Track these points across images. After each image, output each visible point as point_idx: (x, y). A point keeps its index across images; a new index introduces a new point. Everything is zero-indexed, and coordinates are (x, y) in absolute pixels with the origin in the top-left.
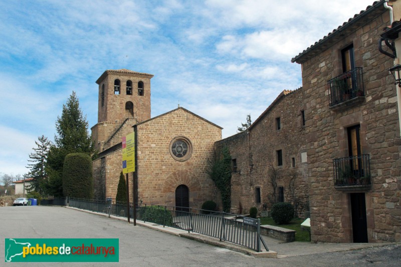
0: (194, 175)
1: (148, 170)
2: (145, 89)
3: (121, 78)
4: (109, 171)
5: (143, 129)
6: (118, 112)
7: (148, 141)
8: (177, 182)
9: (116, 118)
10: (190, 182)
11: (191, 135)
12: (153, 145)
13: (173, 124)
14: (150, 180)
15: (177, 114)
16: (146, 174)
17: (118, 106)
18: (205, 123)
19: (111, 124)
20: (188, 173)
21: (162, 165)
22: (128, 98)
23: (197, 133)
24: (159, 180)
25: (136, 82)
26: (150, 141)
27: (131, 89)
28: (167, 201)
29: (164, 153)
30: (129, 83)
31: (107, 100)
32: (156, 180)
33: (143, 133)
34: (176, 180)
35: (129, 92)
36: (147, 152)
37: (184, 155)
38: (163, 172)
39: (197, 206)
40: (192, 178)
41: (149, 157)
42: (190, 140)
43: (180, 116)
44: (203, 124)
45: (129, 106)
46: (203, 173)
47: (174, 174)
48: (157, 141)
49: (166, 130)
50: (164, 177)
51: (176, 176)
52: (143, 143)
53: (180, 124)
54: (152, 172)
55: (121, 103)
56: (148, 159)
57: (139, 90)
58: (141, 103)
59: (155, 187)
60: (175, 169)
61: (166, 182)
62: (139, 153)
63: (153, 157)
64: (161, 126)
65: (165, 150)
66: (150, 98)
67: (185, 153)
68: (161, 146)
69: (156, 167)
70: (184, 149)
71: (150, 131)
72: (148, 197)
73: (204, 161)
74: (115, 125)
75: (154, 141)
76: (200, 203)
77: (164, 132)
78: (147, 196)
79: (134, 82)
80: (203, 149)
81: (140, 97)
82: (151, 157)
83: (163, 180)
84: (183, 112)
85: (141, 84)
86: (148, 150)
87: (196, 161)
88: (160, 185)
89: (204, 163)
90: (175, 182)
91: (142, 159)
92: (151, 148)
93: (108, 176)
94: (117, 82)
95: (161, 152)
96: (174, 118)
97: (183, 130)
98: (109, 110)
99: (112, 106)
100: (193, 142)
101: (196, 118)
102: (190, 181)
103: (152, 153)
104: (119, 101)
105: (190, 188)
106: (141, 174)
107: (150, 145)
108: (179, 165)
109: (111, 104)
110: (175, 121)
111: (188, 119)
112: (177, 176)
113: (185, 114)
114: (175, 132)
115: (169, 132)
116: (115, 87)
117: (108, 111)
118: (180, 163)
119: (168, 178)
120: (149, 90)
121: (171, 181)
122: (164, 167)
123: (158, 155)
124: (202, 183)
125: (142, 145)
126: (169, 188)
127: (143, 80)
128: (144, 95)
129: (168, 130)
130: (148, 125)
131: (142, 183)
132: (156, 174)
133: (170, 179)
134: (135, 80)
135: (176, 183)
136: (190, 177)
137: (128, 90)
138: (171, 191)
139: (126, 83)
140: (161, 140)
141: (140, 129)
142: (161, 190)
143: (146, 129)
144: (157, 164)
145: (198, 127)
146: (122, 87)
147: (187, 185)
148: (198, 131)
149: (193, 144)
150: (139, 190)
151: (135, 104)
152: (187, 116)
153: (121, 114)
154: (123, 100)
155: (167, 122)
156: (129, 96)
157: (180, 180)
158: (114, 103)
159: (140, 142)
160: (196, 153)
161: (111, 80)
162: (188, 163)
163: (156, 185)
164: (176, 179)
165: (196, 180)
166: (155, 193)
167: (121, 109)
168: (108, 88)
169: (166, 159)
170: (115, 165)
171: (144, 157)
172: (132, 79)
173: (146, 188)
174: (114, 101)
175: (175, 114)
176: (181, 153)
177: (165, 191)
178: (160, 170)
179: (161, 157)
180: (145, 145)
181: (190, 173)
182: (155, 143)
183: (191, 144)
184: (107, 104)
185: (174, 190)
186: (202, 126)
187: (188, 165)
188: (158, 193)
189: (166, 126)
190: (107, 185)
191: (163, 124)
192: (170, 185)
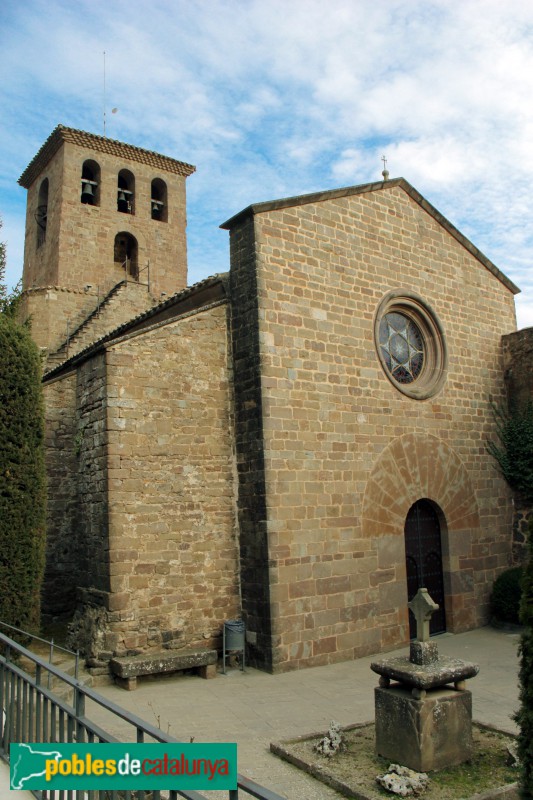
0: (458, 462)
1: (304, 426)
2: (172, 203)
3: (103, 159)
4: (122, 424)
5: (277, 234)
6: (92, 260)
7: (298, 292)
8: (408, 488)
9: (86, 280)
10: (447, 490)
11: (436, 295)
12: (319, 315)
13: (381, 240)
14: (314, 476)
15: (389, 203)
16: (299, 446)
17: (93, 243)
18: (472, 259)
19: (72, 294)
20: (440, 449)
21: (355, 409)
22: (122, 223)
23: (451, 292)
24: (347, 476)
25: (145, 180)
26: (308, 294)
27: (131, 197)
28: (381, 575)
29: (360, 353)
30: (125, 180)
31: (58, 220)
32: (338, 476)
33: (277, 253)
34: (403, 480)
35: (125, 206)
36: (299, 343)
37: (416, 374)
38: (359, 439)
39: (471, 589)
40: (453, 470)
41: (305, 365)
42: (436, 313)
43: (399, 216)
44: (467, 261)
45: (126, 247)
46: (481, 451)
47: (397, 451)
48: (330, 299)
49: (359, 257)
50: (366, 461)
51: (404, 463)
52: (281, 297)
53: (403, 247)
54: (321, 437)
55: (103, 235)
56: (302, 375)
57: (153, 204)
58: (160, 242)
59: (334, 511)
60: (399, 431)
61: (373, 488)
62: (267, 339)
63: (323, 367)
64: (340, 235)
65: (363, 344)
66: (183, 231)
67: (417, 367)
68: (347, 321)
69: (334, 416)
70: (413, 352)
71: (305, 251)
72: (306, 560)
73: (481, 405)
74: (83, 299)
75: (321, 296)
76: (478, 574)
77: (354, 265)
78: (303, 554)
79: (141, 179)
80: (472, 358)
81: (157, 223)
82: (313, 366)
83: (361, 476)
84: (407, 200)
85: (158, 189)
86: (301, 333)
87: (458, 402)
88: (350, 498)
89: (480, 413)
90: (402, 486)
91: (279, 373)
92: (312, 324)
93: (117, 447)
94: (91, 170)
95: (346, 349)
96: (382, 217)
97: (412, 273)
98: (64, 250)
99: (73, 240)
100: (445, 323)
101: (444, 234)
102: (446, 483)
103: (319, 348)
104: (96, 227)
105: (448, 517)
106: (278, 447)
107: (306, 312)
108: (410, 414)
109: (71, 233)
110: (386, 228)
111: (422, 232)
112: (408, 462)
113: (415, 211)
114: (388, 274)
115: (371, 269)
116: (84, 185)
117: (61, 254)
118: (415, 405)
119: (377, 469)
120: (183, 209)
121: (389, 484)
122: (362, 419)
123: (338, 360)
124: (480, 495)
125: (277, 307)
126: (383, 516)
127: (165, 176)
128: (169, 220)
129: (367, 259)
130: (294, 221)
131: (282, 487)
132: (336, 446)
133: (384, 473)
134: (144, 174)
135: (404, 492)
136: (446, 467)
137: (123, 198)
138: (390, 529)
139: (116, 177)
140: (346, 295)
141: (265, 230)
142: (354, 521)
143: (288, 236)
144: (337, 400)
145: (454, 272)
146: (103, 187)
147: (439, 502)
148: (454, 285)
149: (445, 334)
150: (273, 524)
151: (141, 244)
152: (420, 221)
153: (100, 267)
154: (106, 225)
155: (362, 226)
156: (126, 216)
157: (418, 479)
158: (81, 230)
159: (269, 291)
160: (457, 369)
161: (73, 159)
162: (436, 409)
163: (336, 499)
164: (405, 473)
165: (462, 482)
166: (335, 536)
167: (101, 251)
168: (62, 183)
169: (364, 383)
170: (150, 393)
171: (288, 365)
172: (133, 167)
173: (301, 513)
174: (80, 225)
175: (382, 201)
176: (407, 366)
177: (370, 530)
178: (351, 429)
179: (350, 371)
180: (288, 309)
181: (446, 451)
182: (325, 307)
183: (440, 331)
184: (57, 232)
185: (399, 522)
186: (464, 268)
187: (439, 417)
188: (345, 540)
189: (355, 241)
190: (114, 497)
191: (348, 229)
192: (388, 502)
